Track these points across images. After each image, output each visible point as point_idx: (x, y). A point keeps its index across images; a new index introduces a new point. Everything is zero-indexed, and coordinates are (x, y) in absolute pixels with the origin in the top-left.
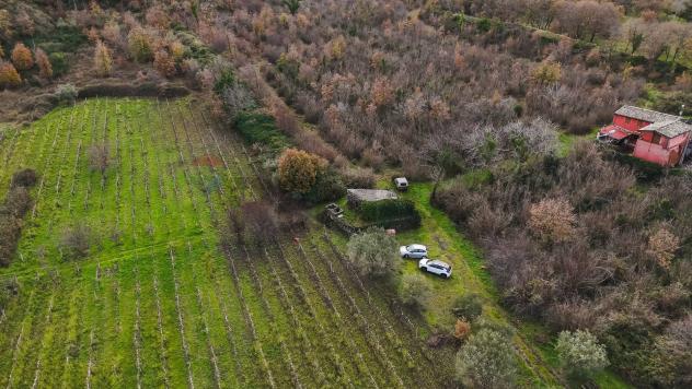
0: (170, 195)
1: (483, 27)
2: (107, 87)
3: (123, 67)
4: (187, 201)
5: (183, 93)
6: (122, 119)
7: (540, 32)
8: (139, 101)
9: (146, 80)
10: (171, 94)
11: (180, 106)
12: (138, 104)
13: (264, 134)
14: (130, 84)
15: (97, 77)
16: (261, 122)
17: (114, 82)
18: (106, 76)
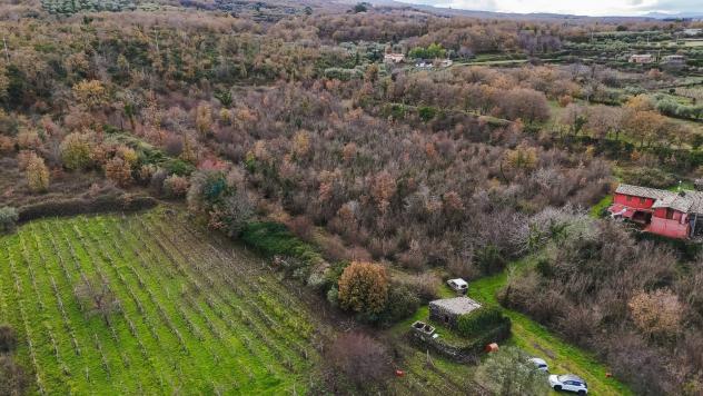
0: (208, 336)
1: (426, 115)
2: (53, 205)
3: (59, 179)
4: (234, 342)
5: (151, 205)
6: (88, 243)
7: (483, 118)
8: (98, 218)
9: (103, 192)
10: (137, 207)
11: (153, 219)
12: (100, 221)
13: (284, 244)
14: (79, 198)
15: (30, 193)
16: (273, 230)
17: (58, 198)
18: (43, 192)
